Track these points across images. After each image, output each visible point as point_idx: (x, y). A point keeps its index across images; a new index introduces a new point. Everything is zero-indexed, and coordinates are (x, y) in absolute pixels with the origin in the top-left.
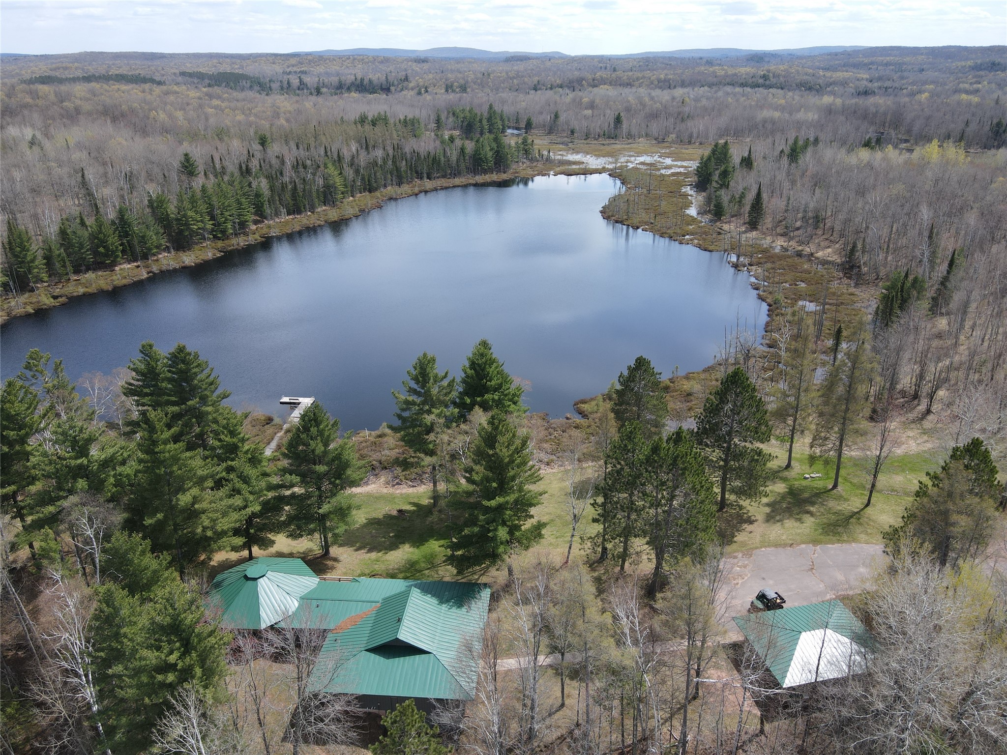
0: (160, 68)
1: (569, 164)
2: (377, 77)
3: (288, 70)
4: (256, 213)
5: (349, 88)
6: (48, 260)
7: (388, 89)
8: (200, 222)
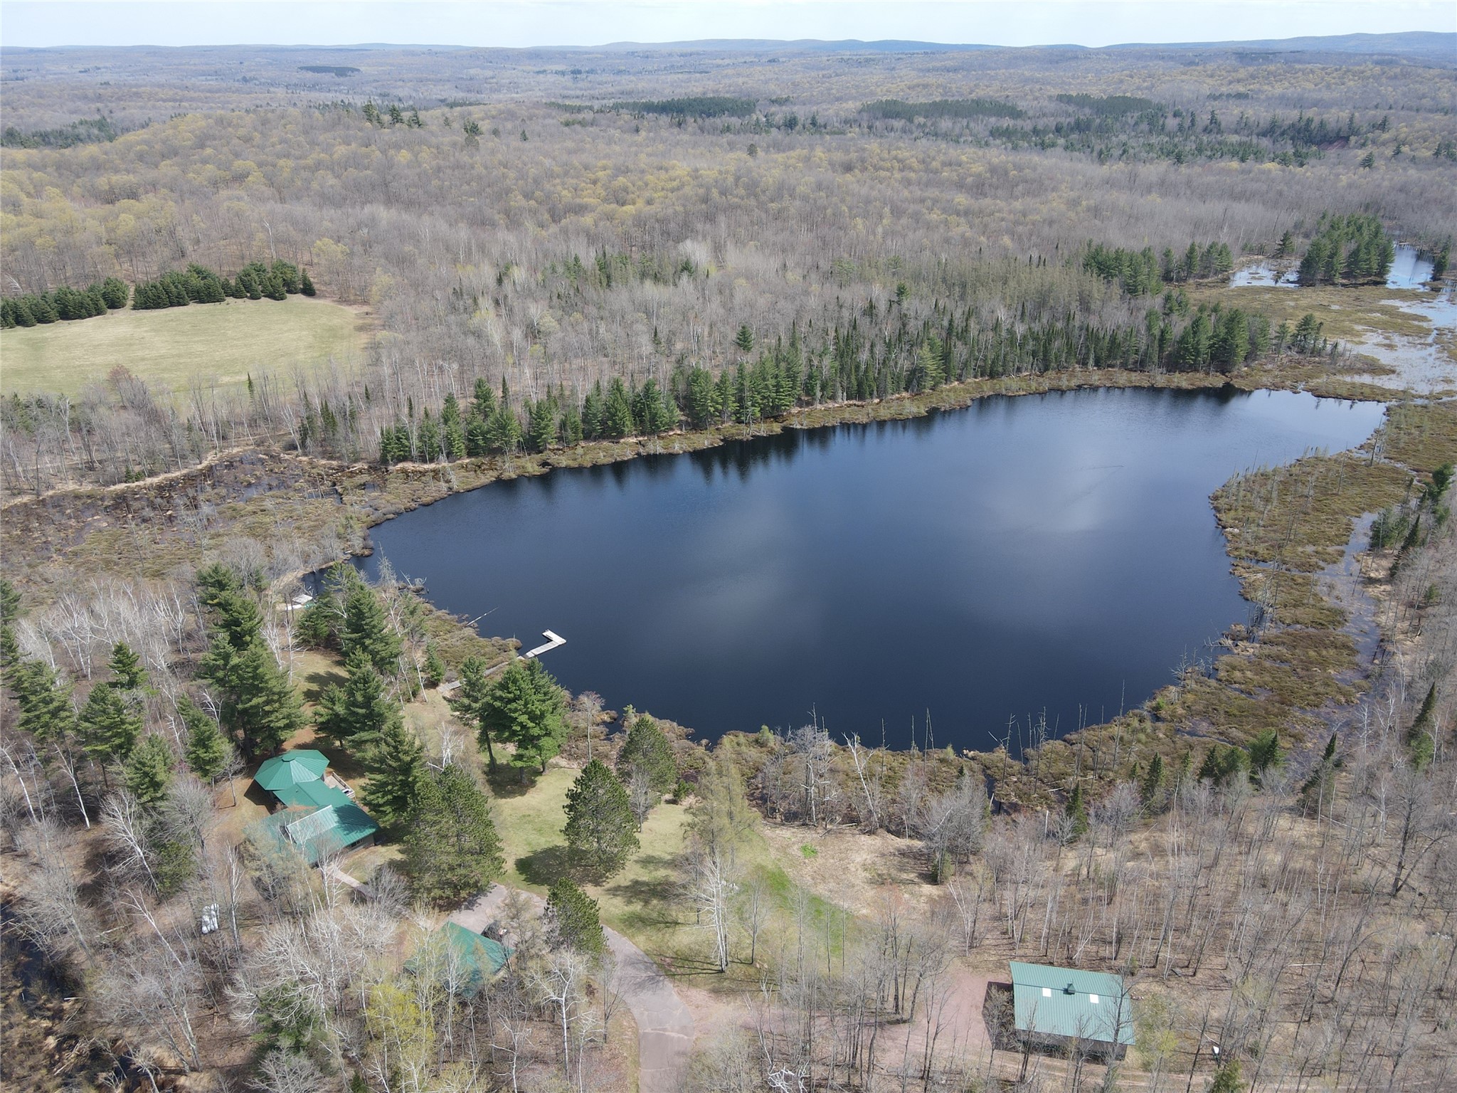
1: (1360, 372)
2: (1336, 117)
3: (1224, 89)
4: (808, 394)
5: (1282, 134)
6: (563, 425)
7: (1347, 139)
8: (722, 405)
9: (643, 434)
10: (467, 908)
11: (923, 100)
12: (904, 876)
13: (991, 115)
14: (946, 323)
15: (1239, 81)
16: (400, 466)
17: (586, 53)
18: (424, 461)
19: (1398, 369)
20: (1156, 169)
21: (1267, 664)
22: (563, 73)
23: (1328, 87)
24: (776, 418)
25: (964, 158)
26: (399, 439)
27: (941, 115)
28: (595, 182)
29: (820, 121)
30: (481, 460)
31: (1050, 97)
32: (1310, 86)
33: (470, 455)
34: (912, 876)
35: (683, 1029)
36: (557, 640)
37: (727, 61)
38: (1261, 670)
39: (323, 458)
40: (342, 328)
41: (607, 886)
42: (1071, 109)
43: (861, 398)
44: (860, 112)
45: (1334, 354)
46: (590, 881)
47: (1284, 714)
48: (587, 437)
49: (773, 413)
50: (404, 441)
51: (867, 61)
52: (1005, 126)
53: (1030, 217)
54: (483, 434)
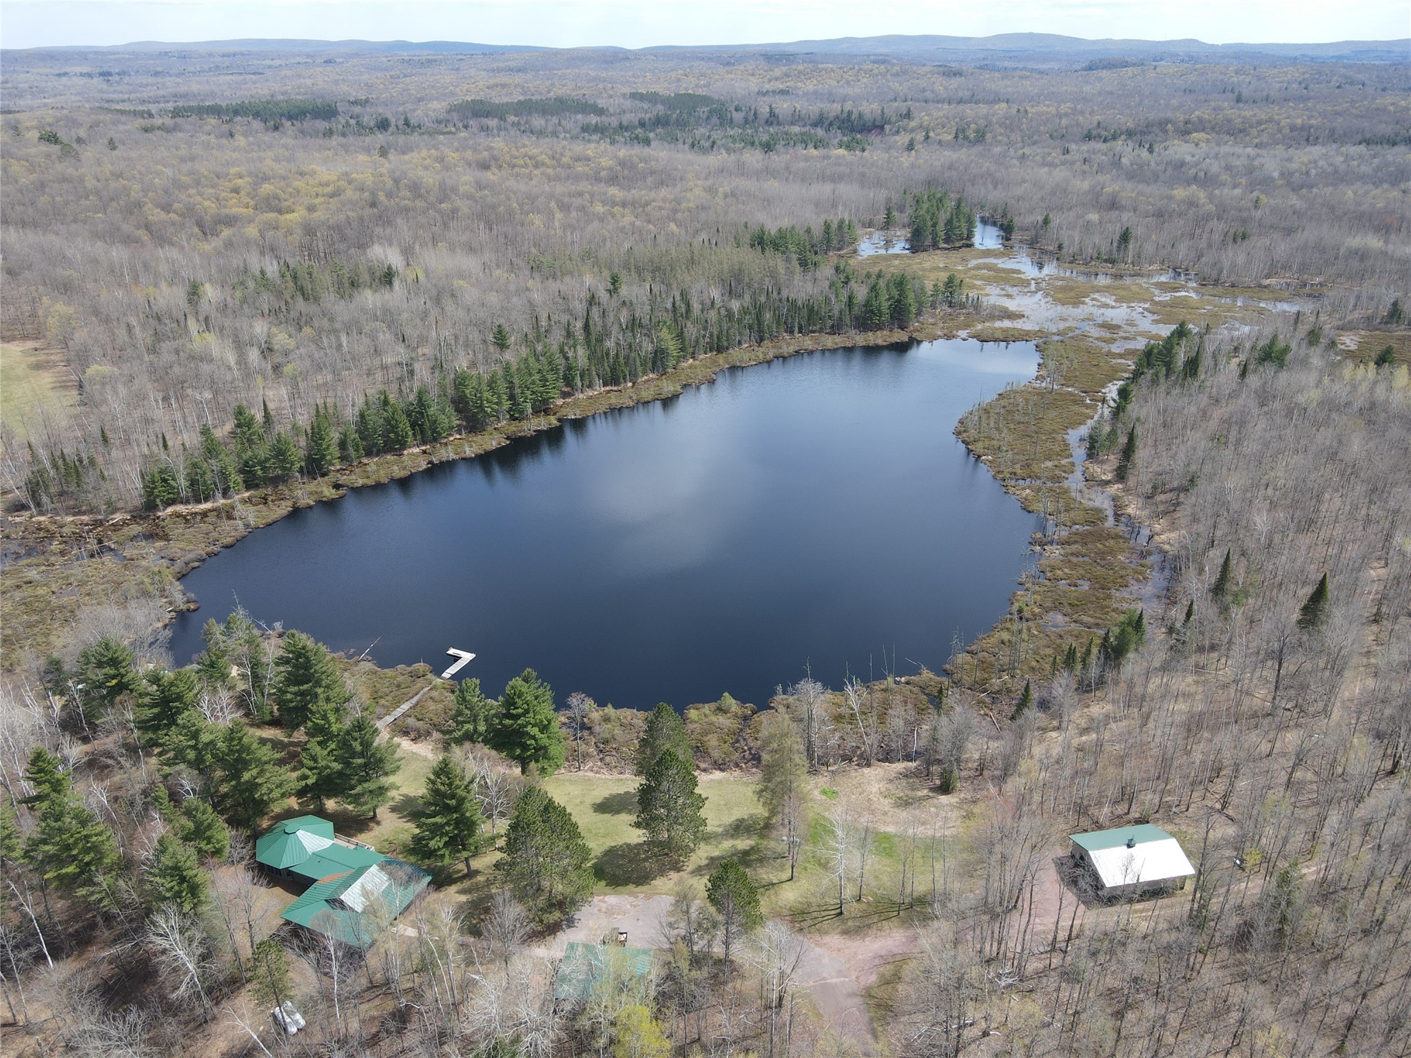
1: (1001, 318)
2: (870, 109)
3: (767, 87)
4: (567, 385)
5: (831, 124)
6: (343, 445)
7: (882, 128)
8: (496, 404)
9: (424, 443)
10: (569, 927)
11: (506, 100)
12: (920, 794)
13: (577, 112)
14: (669, 306)
15: (777, 79)
16: (170, 510)
17: (111, 53)
18: (199, 502)
19: (1026, 314)
20: (754, 158)
21: (1074, 559)
22: (90, 75)
23: (848, 83)
24: (547, 412)
25: (590, 153)
26: (165, 480)
27: (530, 113)
28: (236, 190)
29: (413, 122)
30: (262, 492)
31: (624, 95)
32: (834, 83)
33: (248, 488)
34: (925, 792)
35: (840, 973)
36: (467, 657)
37: (277, 62)
38: (1074, 566)
39: (67, 514)
40: (13, 369)
41: (689, 869)
42: (646, 106)
43: (617, 383)
44: (449, 112)
45: (977, 305)
46: (670, 869)
47: (1109, 597)
48: (369, 454)
49: (542, 408)
50: (172, 483)
51: (429, 61)
52: (594, 122)
53: (684, 205)
54: (260, 463)
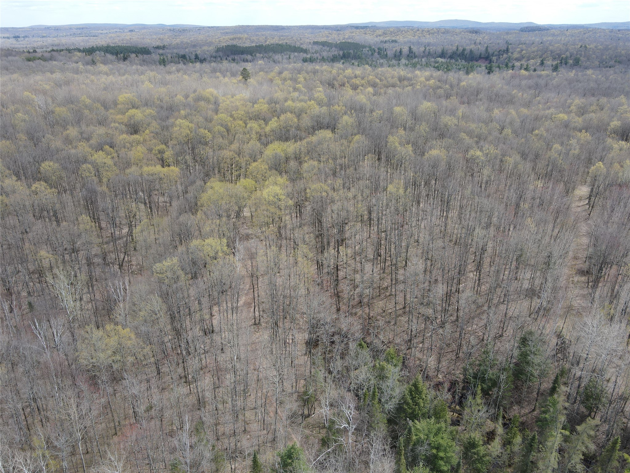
0: (299, 39)
29: (200, 57)
31: (310, 43)
52: (308, 57)
